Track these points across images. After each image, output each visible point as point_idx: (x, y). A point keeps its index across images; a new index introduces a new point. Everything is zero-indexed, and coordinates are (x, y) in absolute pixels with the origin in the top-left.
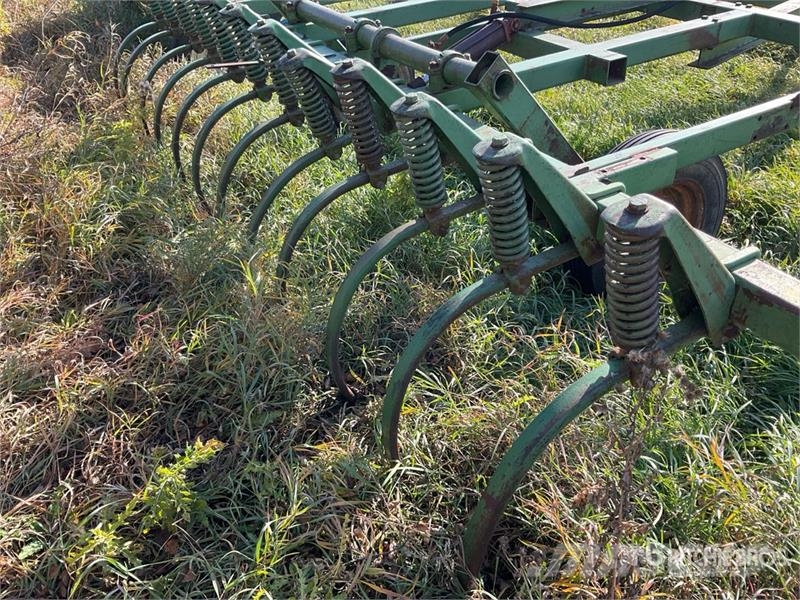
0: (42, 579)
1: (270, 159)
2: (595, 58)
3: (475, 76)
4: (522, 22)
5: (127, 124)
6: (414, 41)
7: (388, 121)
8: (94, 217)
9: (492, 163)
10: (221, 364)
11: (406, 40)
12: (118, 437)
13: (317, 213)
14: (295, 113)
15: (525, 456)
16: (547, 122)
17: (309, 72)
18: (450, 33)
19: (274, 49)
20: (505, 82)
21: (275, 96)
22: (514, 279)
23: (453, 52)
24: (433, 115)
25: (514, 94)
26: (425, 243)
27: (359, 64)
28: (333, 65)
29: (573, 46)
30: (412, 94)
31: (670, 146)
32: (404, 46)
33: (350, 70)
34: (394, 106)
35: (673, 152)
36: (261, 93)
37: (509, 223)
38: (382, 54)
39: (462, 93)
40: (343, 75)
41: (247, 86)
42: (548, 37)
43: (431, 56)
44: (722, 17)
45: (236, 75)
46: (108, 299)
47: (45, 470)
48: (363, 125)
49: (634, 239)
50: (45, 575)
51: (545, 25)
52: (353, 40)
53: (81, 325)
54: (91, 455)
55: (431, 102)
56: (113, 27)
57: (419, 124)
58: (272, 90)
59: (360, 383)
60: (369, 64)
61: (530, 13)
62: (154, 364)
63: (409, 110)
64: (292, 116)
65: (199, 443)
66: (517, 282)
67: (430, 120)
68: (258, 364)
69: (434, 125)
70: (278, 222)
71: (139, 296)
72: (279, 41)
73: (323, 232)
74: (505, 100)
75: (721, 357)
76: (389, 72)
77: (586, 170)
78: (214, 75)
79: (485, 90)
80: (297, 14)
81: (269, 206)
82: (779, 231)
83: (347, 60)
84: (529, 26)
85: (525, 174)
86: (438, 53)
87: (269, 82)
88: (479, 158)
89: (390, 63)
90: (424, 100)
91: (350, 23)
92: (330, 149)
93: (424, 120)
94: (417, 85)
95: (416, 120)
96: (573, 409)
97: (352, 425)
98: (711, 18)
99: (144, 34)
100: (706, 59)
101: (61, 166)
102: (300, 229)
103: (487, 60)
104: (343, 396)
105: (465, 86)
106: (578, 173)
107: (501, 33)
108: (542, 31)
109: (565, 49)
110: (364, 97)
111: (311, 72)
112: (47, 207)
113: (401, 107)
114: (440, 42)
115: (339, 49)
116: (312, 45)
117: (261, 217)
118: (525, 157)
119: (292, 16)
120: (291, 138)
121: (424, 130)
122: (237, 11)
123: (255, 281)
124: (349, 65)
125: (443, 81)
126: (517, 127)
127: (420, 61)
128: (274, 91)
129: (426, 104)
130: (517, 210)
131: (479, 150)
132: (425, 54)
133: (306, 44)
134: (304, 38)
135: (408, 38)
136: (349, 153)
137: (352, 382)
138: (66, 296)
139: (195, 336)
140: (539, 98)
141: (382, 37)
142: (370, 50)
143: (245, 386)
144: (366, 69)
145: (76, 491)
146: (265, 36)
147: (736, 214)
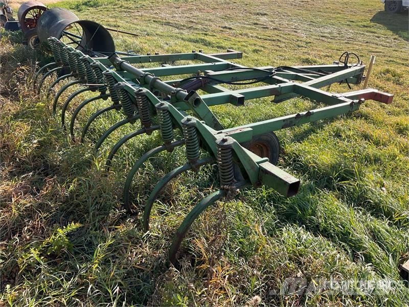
0: (4, 271)
1: (103, 123)
2: (233, 96)
3: (187, 98)
4: (209, 80)
5: (42, 104)
6: (166, 83)
7: (154, 111)
8: (28, 140)
9: (187, 125)
10: (81, 197)
11: (163, 82)
12: (38, 222)
13: (122, 144)
14: (118, 105)
15: (190, 218)
16: (213, 117)
17: (125, 91)
18: (181, 82)
19: (111, 81)
20: (198, 101)
21: (110, 98)
22: (194, 166)
23: (180, 89)
24: (169, 109)
25: (201, 105)
26: (166, 160)
27: (145, 90)
28: (135, 89)
29: (226, 90)
30: (163, 102)
31: (251, 127)
32: (162, 84)
33: (142, 92)
34: (156, 105)
35: (251, 129)
36: (104, 97)
37: (192, 146)
38: (153, 86)
39: (183, 104)
40: (139, 93)
41: (98, 94)
42: (218, 87)
43: (172, 90)
44: (282, 85)
45: (93, 89)
46: (31, 173)
47: (5, 235)
48: (145, 111)
49: (223, 148)
50: (6, 270)
51: (217, 82)
52: (143, 80)
53: (20, 182)
54: (26, 228)
55: (169, 105)
56: (37, 63)
57: (165, 112)
58: (108, 96)
59: (136, 208)
60: (149, 91)
61: (212, 77)
62: (53, 196)
63: (162, 107)
64: (116, 106)
65: (73, 223)
66: (195, 167)
67: (168, 111)
68: (96, 197)
69: (170, 113)
70: (106, 148)
71: (44, 174)
72: (114, 78)
73: (125, 152)
74: (198, 108)
75: (271, 205)
76: (156, 94)
77: (221, 132)
78: (82, 88)
79: (190, 103)
80: (120, 68)
81: (102, 142)
82: (300, 165)
83: (141, 89)
84: (211, 81)
85: (197, 130)
86: (175, 89)
87: (108, 92)
88: (182, 123)
89: (157, 90)
90: (167, 104)
91: (142, 74)
92: (131, 120)
93: (166, 110)
94: (166, 99)
95: (164, 111)
96: (207, 204)
97: (132, 221)
98: (278, 85)
99: (51, 67)
100: (277, 99)
101: (12, 119)
102: (116, 149)
103: (192, 93)
104: (129, 212)
105: (184, 101)
106: (218, 133)
107: (200, 83)
108: (216, 84)
109: (223, 92)
110: (146, 102)
111: (126, 91)
112: (5, 135)
113: (159, 106)
114: (176, 84)
115: (137, 83)
116: (126, 80)
117: (99, 146)
118: (197, 124)
119: (119, 68)
120: (113, 116)
121: (166, 114)
122: (98, 65)
123: (99, 165)
124: (142, 90)
125: (176, 99)
126: (202, 117)
127: (168, 91)
128: (109, 96)
129: (167, 106)
130: (195, 141)
131: (183, 121)
132: (170, 88)
133: (124, 80)
134: (123, 77)
135: (164, 82)
136: (138, 124)
137: (133, 208)
138: (12, 172)
139: (71, 186)
140: (210, 108)
141: (154, 80)
142: (150, 85)
143: (91, 205)
144: (147, 92)
145: (20, 241)
146: (109, 76)
147: (286, 158)
